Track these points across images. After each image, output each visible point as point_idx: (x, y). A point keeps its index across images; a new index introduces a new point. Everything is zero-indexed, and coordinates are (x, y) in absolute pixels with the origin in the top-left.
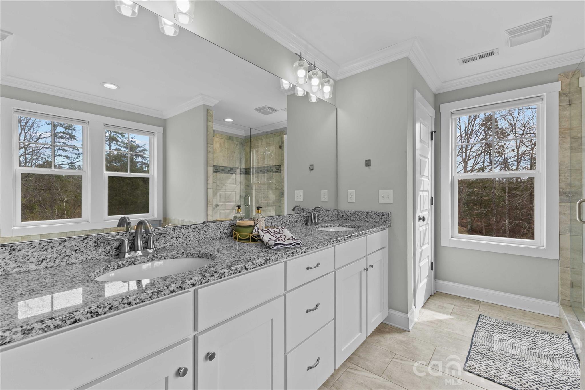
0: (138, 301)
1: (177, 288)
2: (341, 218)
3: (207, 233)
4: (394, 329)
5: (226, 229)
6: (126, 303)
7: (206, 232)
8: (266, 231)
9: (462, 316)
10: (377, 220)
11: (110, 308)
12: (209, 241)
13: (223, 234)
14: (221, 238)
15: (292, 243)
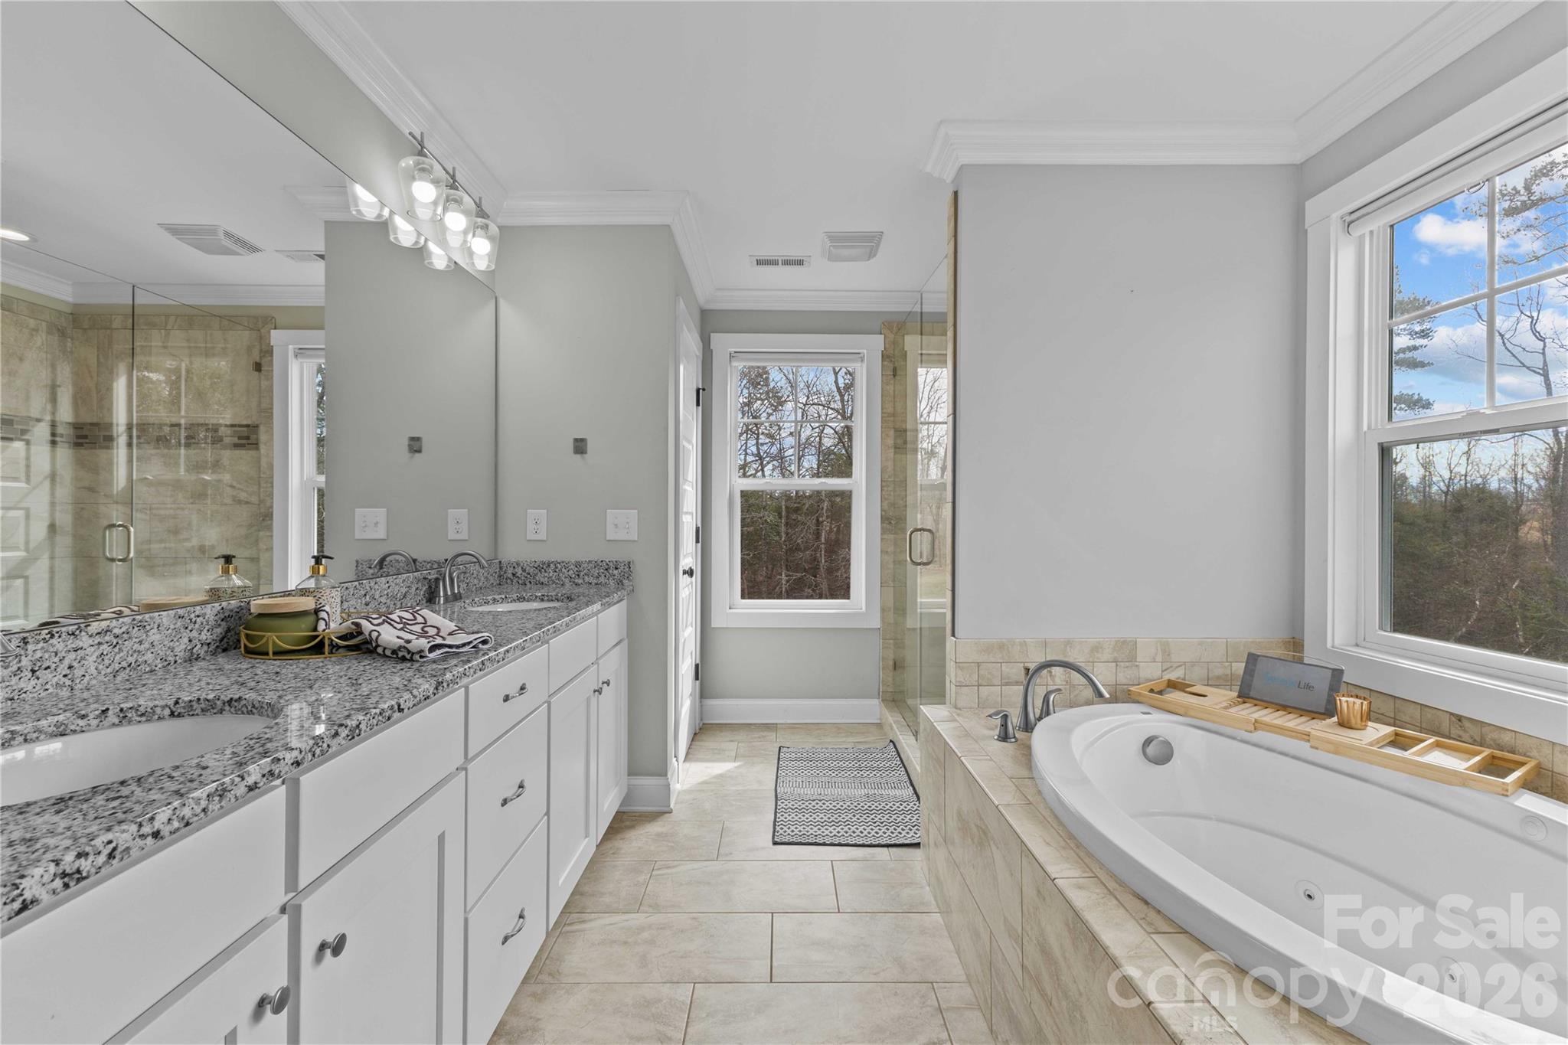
0: (176, 824)
1: (264, 776)
2: (509, 581)
3: (146, 645)
4: (640, 816)
5: (207, 627)
6: (148, 835)
7: (141, 642)
8: (380, 621)
9: (754, 756)
10: (602, 579)
11: (111, 856)
12: (152, 671)
13: (199, 646)
14: (192, 658)
15: (471, 642)
